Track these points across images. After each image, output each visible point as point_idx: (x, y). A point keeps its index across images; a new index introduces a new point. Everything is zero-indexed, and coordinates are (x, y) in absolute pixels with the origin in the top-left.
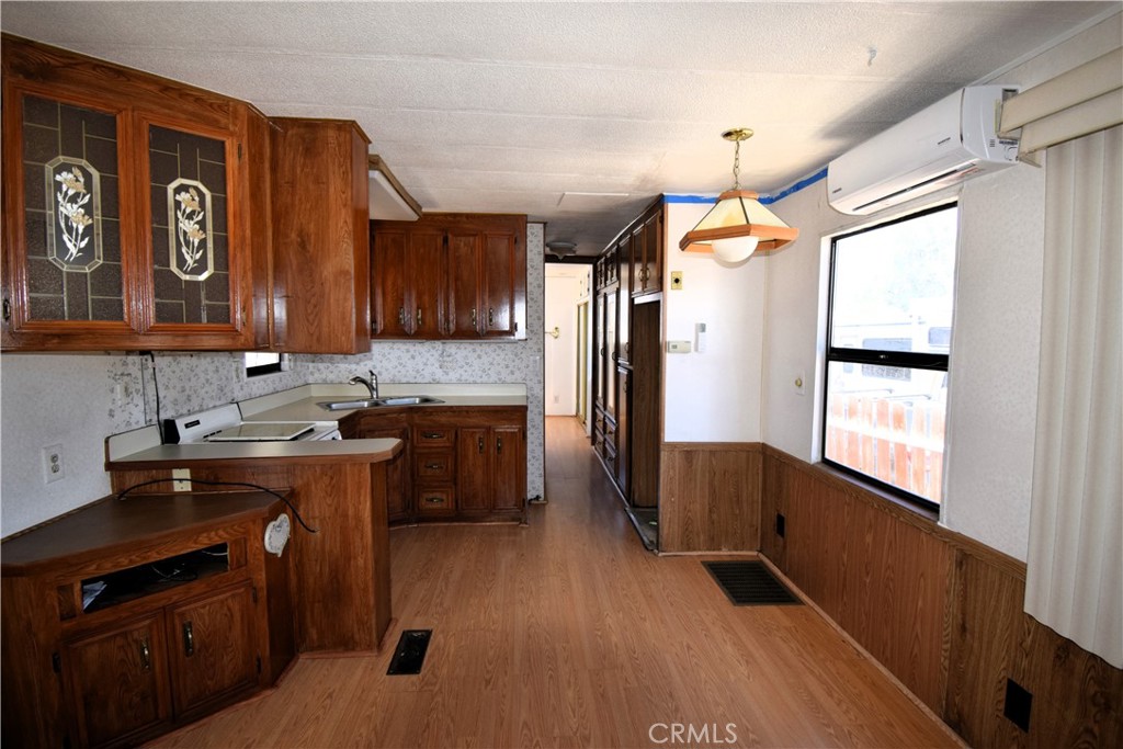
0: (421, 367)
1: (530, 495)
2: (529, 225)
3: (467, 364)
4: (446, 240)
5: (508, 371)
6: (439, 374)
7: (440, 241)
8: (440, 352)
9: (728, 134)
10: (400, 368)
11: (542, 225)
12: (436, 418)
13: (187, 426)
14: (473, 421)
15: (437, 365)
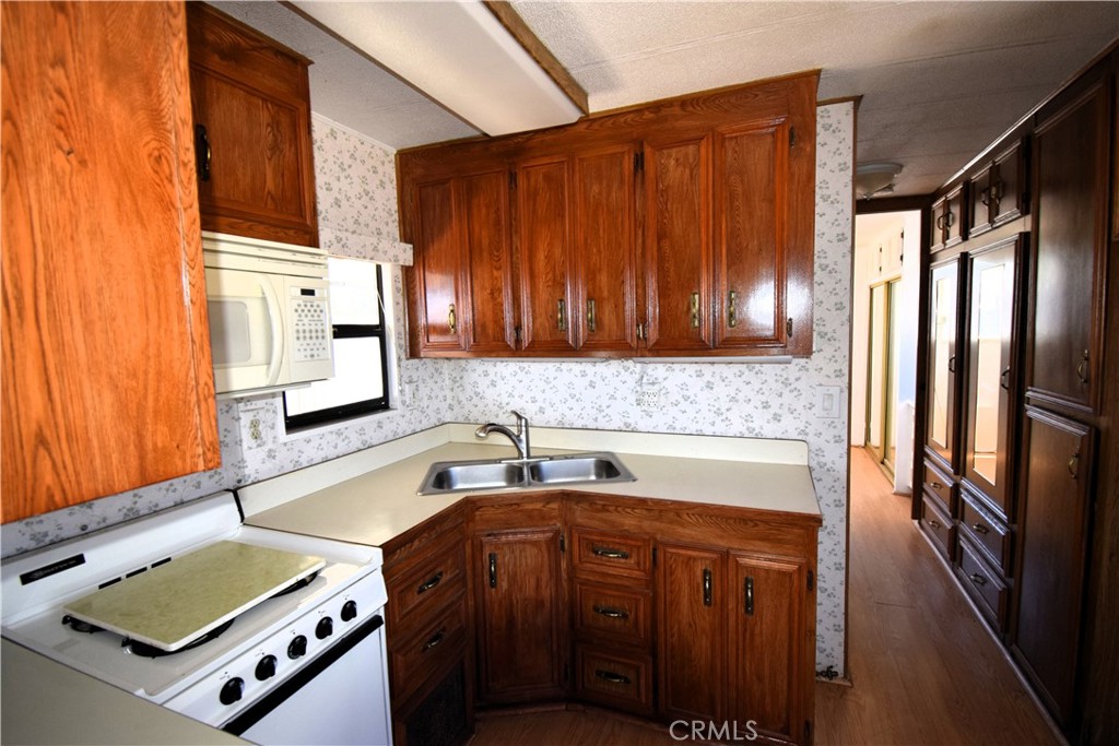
0: (605, 401)
1: (822, 661)
2: (819, 110)
3: (686, 398)
4: (639, 162)
5: (769, 414)
6: (636, 417)
7: (628, 163)
8: (637, 377)
10: (571, 403)
11: (849, 106)
12: (614, 517)
14: (689, 533)
15: (632, 398)
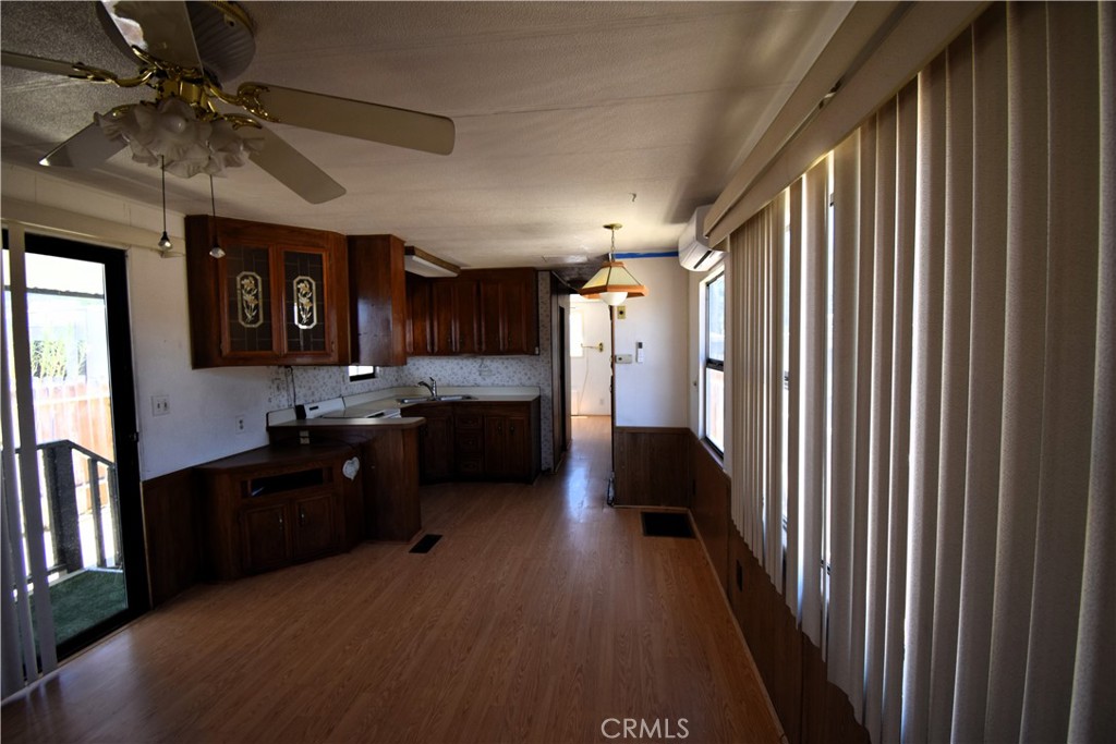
0: (467, 374)
1: (544, 467)
3: (498, 372)
4: (478, 287)
5: (527, 377)
6: (479, 380)
7: (475, 288)
8: (479, 365)
9: (607, 227)
10: (453, 375)
11: (549, 273)
12: (470, 409)
13: (311, 409)
14: (494, 412)
15: (478, 374)
